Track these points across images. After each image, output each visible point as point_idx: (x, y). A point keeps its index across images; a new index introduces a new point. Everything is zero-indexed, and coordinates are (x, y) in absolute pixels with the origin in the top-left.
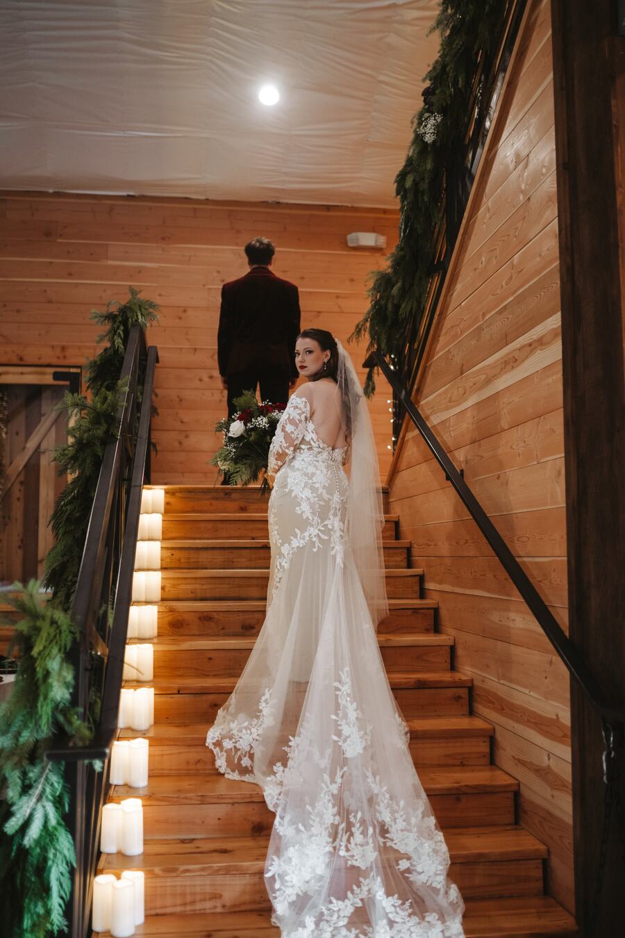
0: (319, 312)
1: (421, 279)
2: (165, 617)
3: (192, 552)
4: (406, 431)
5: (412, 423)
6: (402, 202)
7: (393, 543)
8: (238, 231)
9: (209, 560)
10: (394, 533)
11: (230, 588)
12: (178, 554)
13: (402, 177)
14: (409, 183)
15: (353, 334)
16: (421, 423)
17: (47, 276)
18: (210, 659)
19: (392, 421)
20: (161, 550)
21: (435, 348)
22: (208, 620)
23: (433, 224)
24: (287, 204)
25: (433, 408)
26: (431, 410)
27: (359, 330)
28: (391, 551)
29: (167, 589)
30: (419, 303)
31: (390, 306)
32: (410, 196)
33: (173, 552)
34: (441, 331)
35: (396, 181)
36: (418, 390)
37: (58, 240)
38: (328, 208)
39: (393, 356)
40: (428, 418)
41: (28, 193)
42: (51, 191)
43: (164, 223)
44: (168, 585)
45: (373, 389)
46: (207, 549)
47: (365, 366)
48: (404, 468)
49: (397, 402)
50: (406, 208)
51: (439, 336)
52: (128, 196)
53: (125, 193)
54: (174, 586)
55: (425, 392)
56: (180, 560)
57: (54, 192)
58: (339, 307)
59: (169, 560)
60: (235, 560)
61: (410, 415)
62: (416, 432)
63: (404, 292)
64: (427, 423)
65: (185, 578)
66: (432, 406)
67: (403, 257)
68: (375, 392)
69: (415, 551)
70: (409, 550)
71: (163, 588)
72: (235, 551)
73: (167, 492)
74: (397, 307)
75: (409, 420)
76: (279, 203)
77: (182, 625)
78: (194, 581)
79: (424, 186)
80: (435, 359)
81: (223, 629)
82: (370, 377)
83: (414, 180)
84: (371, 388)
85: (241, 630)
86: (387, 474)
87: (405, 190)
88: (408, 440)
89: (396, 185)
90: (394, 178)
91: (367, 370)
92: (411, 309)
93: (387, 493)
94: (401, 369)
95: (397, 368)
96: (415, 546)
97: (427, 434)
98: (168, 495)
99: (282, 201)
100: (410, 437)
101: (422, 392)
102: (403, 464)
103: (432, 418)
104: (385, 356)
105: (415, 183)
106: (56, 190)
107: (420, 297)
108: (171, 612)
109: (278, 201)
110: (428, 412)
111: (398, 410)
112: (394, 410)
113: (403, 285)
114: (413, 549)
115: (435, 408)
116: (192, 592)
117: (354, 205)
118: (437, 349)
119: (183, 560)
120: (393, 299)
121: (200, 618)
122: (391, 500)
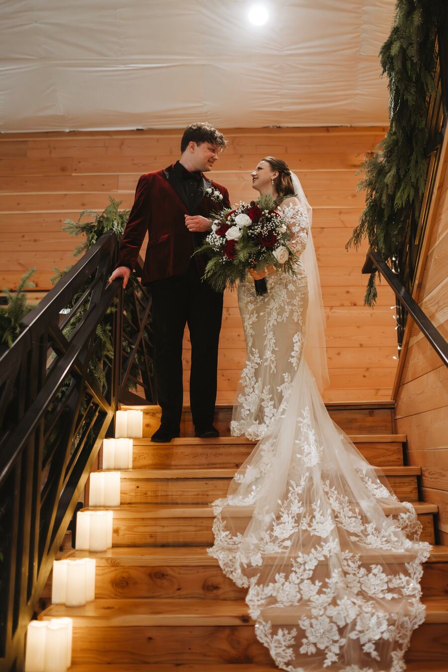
0: (322, 228)
1: (417, 162)
2: (106, 574)
3: (159, 483)
4: (410, 335)
5: (416, 326)
6: (390, 75)
7: (400, 469)
8: (241, 156)
9: (179, 493)
10: (401, 457)
11: (196, 531)
12: (144, 486)
13: (387, 47)
14: (395, 49)
15: (352, 239)
16: (425, 324)
17: (63, 207)
18: (150, 638)
19: (396, 328)
20: (121, 482)
21: (437, 231)
22: (159, 578)
23: (428, 99)
24: (288, 128)
25: (438, 303)
26: (436, 307)
27: (357, 236)
28: (397, 480)
29: (121, 533)
30: (417, 189)
31: (384, 198)
32: (398, 65)
33: (138, 484)
34: (442, 209)
35: (381, 53)
36: (420, 286)
37: (73, 174)
38: (327, 129)
39: (394, 259)
40: (433, 316)
41: (47, 134)
42: (67, 130)
43: (171, 153)
44: (123, 528)
45: (375, 295)
46: (178, 479)
47: (365, 271)
48: (410, 379)
49: (401, 308)
50: (393, 80)
51: (440, 215)
52: (138, 130)
53: (134, 128)
54: (130, 529)
55: (427, 286)
56: (146, 494)
57: (70, 132)
58: (343, 222)
59: (133, 494)
60: (210, 493)
61: (412, 316)
62: (421, 335)
63: (399, 181)
64: (433, 323)
65: (143, 519)
66: (436, 301)
67: (396, 143)
68: (376, 299)
69: (427, 481)
70: (419, 478)
71: (116, 531)
72: (210, 482)
73: (146, 413)
74: (392, 198)
75: (413, 324)
76: (280, 127)
77: (127, 584)
78: (153, 522)
79: (412, 52)
80: (437, 243)
81: (179, 589)
82: (371, 283)
83: (401, 47)
84: (372, 294)
85: (202, 592)
86: (392, 388)
87: (392, 58)
88: (412, 346)
89: (381, 56)
90: (379, 50)
91: (368, 276)
92: (409, 196)
93: (393, 408)
94: (402, 271)
95: (399, 270)
96: (426, 474)
97: (433, 335)
98: (148, 416)
99: (281, 125)
100: (415, 342)
101: (425, 286)
102: (409, 375)
103: (438, 315)
104: (387, 259)
105: (403, 50)
106: (72, 130)
107: (417, 183)
108: (114, 566)
109: (278, 126)
110: (433, 309)
111: (401, 316)
112: (398, 317)
113: (398, 172)
114: (424, 478)
115: (441, 303)
116: (151, 536)
117: (353, 125)
118: (439, 231)
119: (149, 494)
120: (388, 189)
121: (150, 575)
122: (398, 417)
